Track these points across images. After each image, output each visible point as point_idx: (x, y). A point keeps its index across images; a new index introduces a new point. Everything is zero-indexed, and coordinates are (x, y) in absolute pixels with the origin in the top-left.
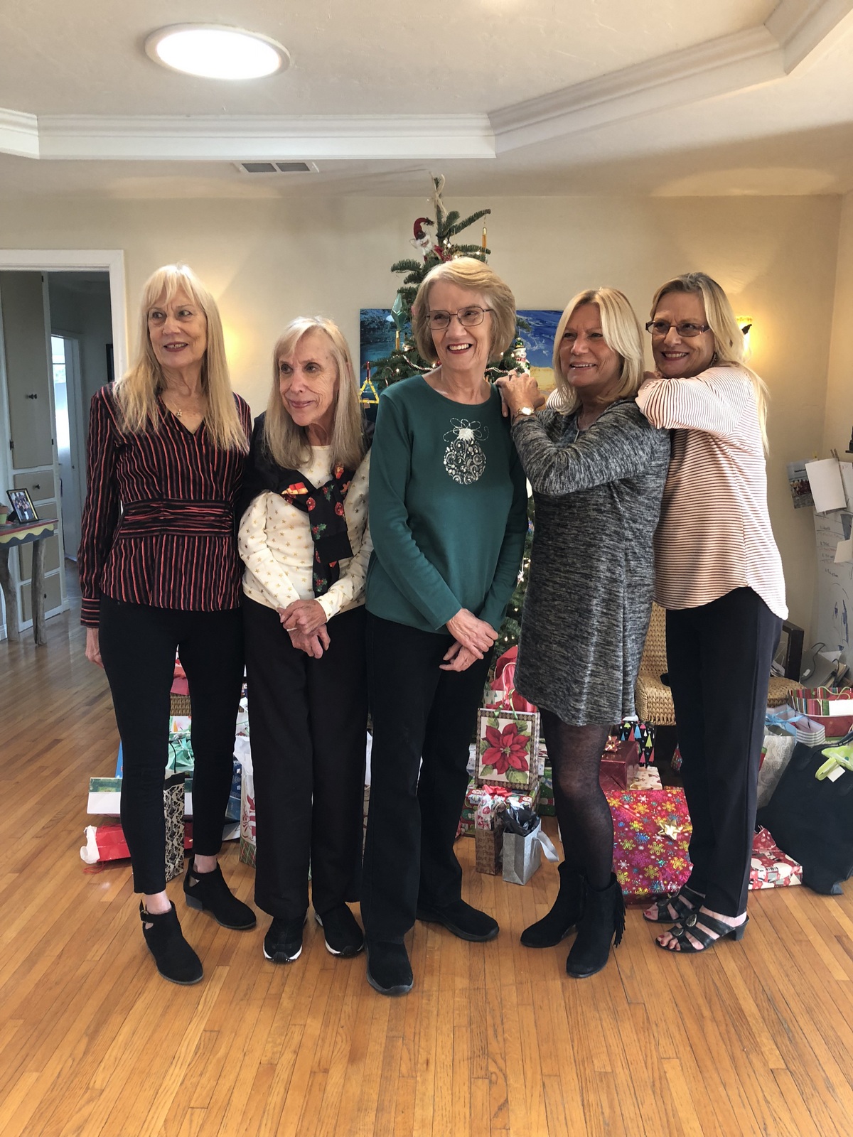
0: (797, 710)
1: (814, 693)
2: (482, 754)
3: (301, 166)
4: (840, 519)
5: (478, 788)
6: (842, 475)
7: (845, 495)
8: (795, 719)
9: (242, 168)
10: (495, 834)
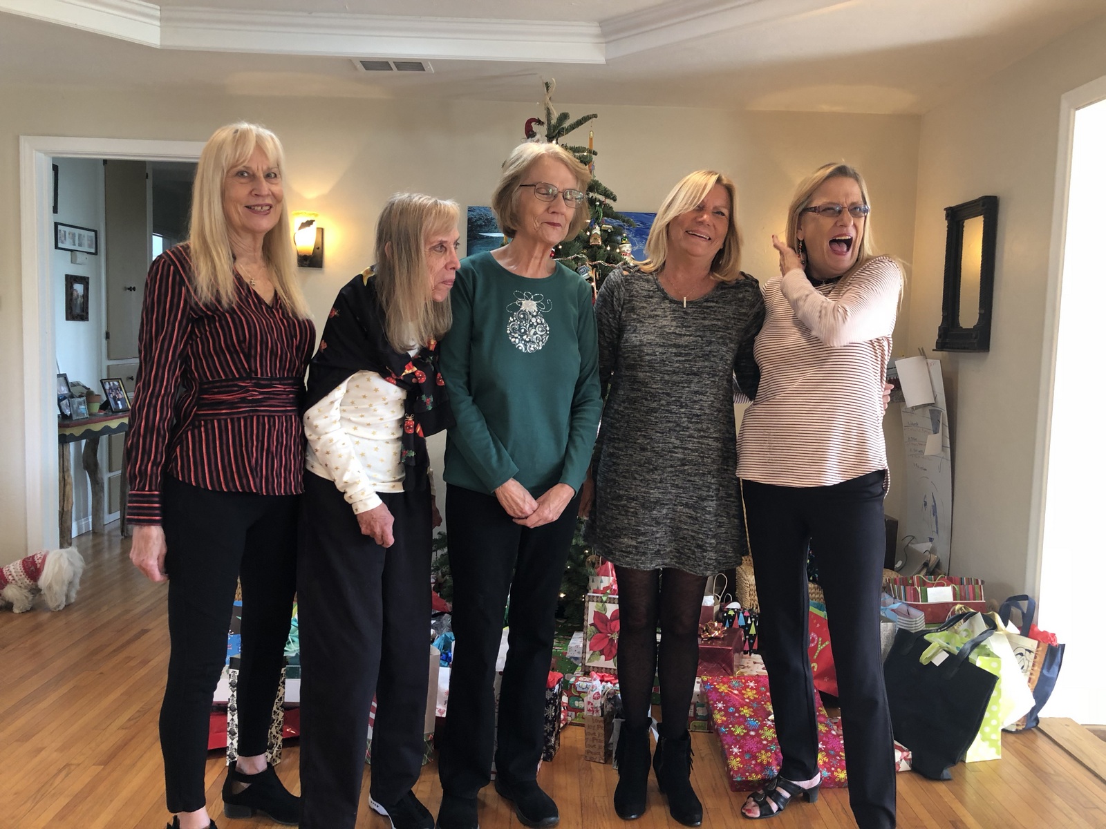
0: (895, 598)
1: (910, 582)
2: (590, 640)
3: (417, 66)
4: (928, 414)
5: (584, 675)
6: (929, 372)
7: (933, 391)
8: (896, 606)
9: (360, 66)
10: (605, 721)
